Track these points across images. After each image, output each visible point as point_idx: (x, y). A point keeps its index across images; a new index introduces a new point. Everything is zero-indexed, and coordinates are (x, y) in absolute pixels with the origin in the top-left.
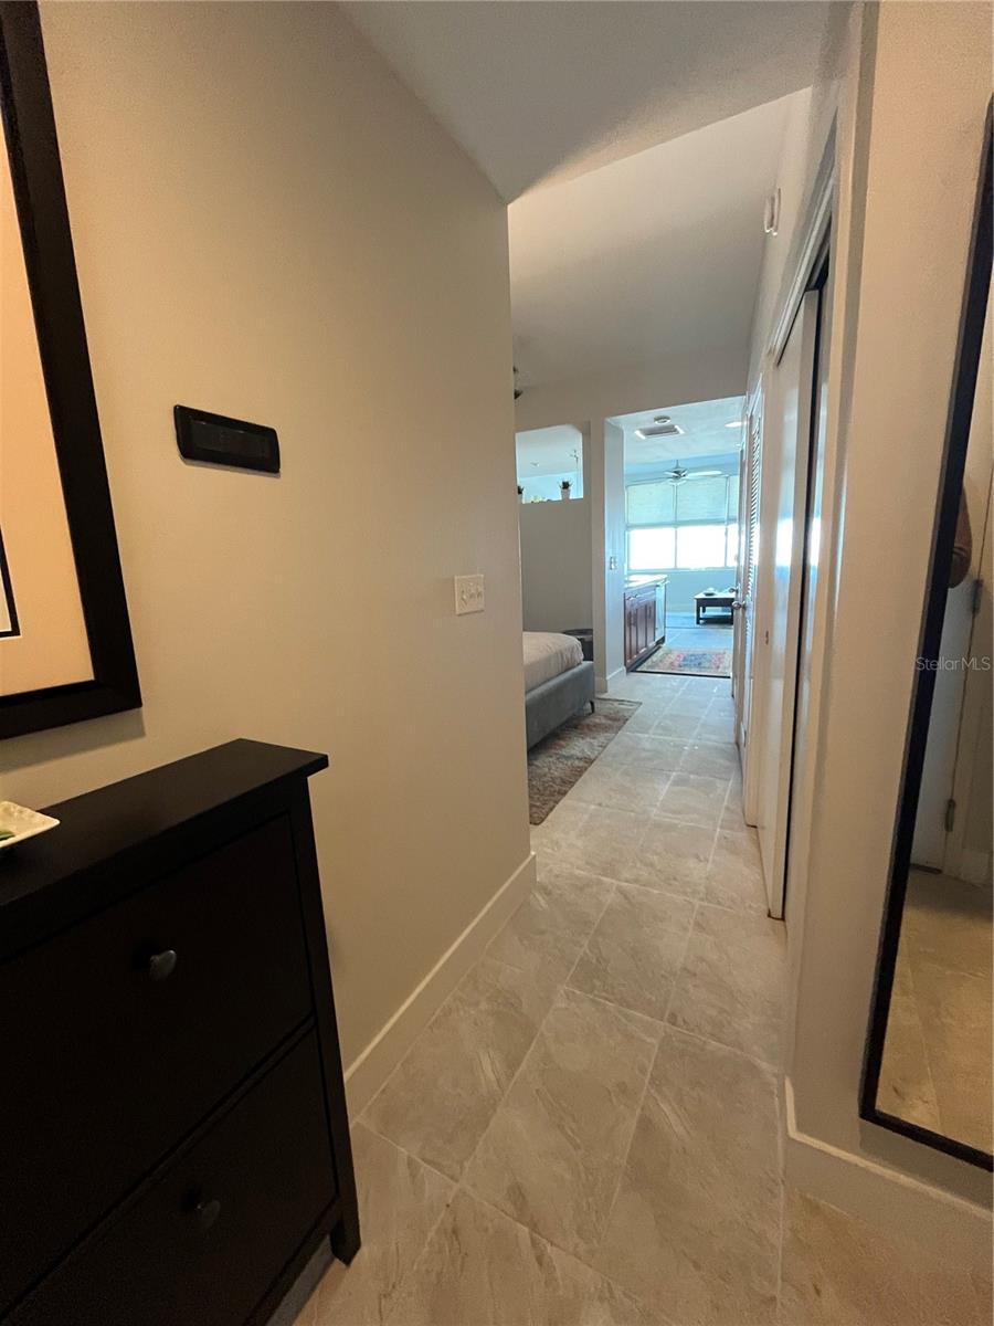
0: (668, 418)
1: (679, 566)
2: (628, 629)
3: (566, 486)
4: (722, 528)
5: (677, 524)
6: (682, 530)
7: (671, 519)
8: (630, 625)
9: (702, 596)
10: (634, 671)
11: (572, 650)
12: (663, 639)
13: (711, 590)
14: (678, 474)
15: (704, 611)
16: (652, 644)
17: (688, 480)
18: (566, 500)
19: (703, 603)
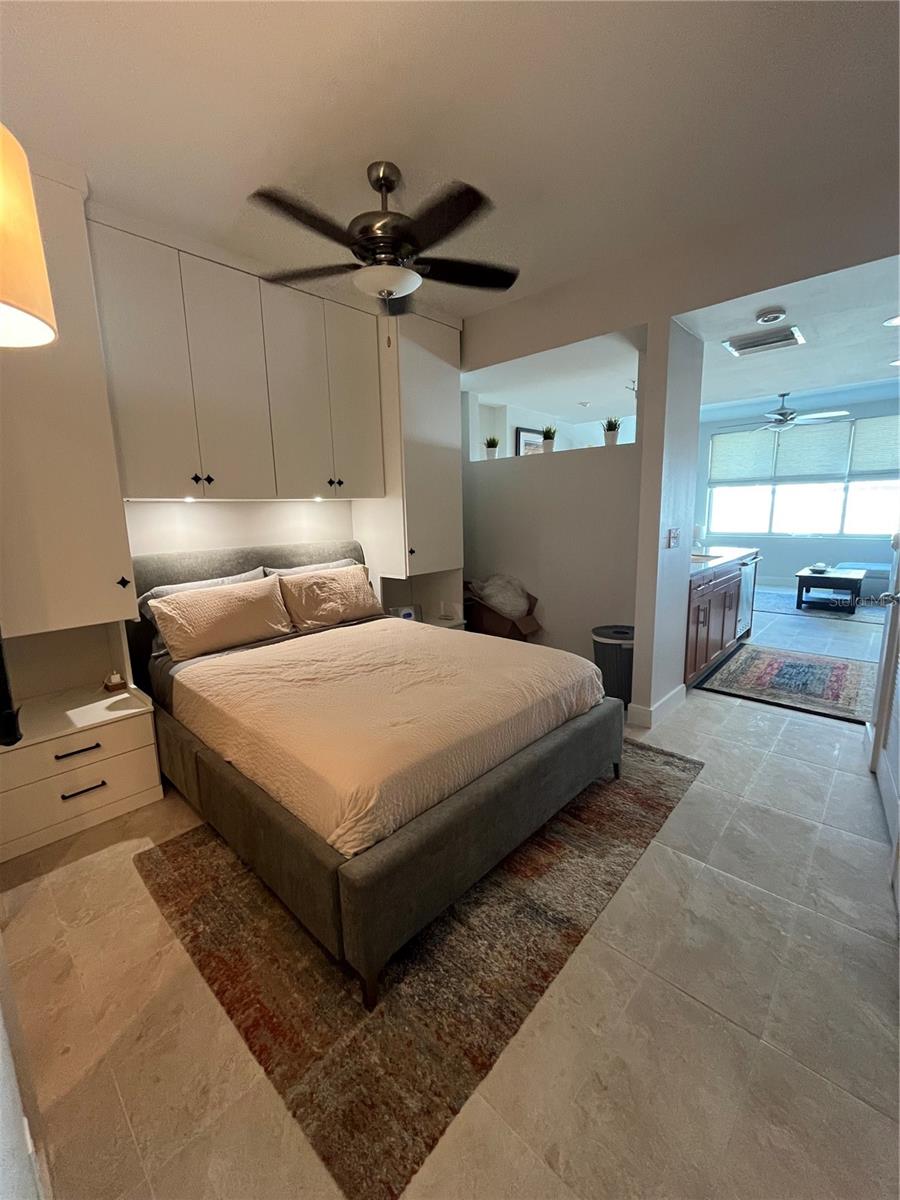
0: (783, 312)
1: (774, 530)
2: (692, 628)
3: (612, 427)
4: (840, 485)
5: (776, 480)
6: (781, 488)
7: (769, 473)
8: (698, 622)
9: (806, 572)
10: (699, 686)
11: (581, 686)
12: (747, 634)
13: (820, 566)
14: (784, 417)
15: (808, 591)
16: (730, 643)
17: (796, 425)
18: (611, 447)
19: (806, 583)
